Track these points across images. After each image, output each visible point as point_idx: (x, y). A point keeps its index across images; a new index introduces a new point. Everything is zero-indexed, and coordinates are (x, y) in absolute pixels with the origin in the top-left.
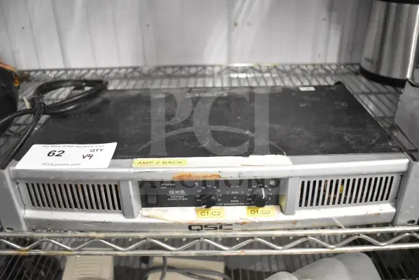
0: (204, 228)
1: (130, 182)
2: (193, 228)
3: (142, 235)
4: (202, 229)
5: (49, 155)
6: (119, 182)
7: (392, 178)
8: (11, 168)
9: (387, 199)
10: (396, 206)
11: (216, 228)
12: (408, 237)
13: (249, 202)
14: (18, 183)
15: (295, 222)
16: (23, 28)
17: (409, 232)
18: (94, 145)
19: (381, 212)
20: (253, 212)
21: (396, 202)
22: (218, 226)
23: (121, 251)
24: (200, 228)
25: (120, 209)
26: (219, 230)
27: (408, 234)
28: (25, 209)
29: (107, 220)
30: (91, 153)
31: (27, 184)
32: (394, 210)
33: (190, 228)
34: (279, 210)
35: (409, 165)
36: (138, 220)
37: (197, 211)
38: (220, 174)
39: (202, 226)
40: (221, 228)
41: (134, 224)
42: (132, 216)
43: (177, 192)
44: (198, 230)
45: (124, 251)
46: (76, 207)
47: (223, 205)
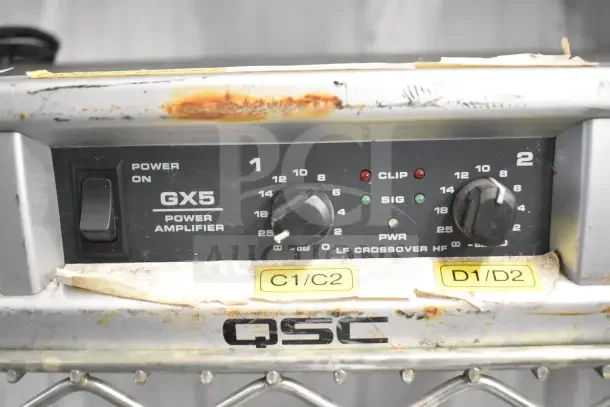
0: (282, 336)
2: (242, 332)
3: (52, 361)
4: (273, 339)
11: (325, 337)
13: (444, 239)
20: (459, 276)
22: (333, 327)
24: (264, 331)
26: (336, 342)
33: (229, 331)
34: (556, 270)
36: (45, 300)
37: (258, 273)
39: (272, 324)
40: (344, 334)
42: (24, 287)
43: (188, 198)
44: (260, 342)
47: (351, 255)
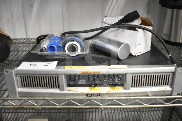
0: (93, 96)
1: (63, 75)
2: (88, 95)
3: (67, 98)
4: (92, 96)
5: (30, 65)
6: (59, 75)
7: (169, 75)
8: (15, 69)
9: (168, 84)
10: (172, 87)
11: (97, 96)
12: (177, 100)
13: (111, 85)
14: (17, 76)
15: (130, 93)
16: (8, 20)
17: (178, 98)
18: (48, 62)
19: (165, 90)
20: (113, 89)
21: (172, 85)
22: (98, 95)
23: (58, 106)
24: (91, 95)
25: (58, 87)
26: (99, 96)
27: (177, 99)
28: (18, 88)
29: (53, 92)
30: (48, 65)
31: (21, 77)
32: (171, 89)
33: (87, 95)
34: (123, 88)
35: (175, 69)
36: (66, 92)
37: (90, 89)
38: (100, 72)
39: (92, 94)
40: (100, 95)
41: (64, 93)
42: (63, 90)
43: (82, 80)
44: (90, 96)
45: (59, 106)
46: (40, 86)
47: (101, 86)
